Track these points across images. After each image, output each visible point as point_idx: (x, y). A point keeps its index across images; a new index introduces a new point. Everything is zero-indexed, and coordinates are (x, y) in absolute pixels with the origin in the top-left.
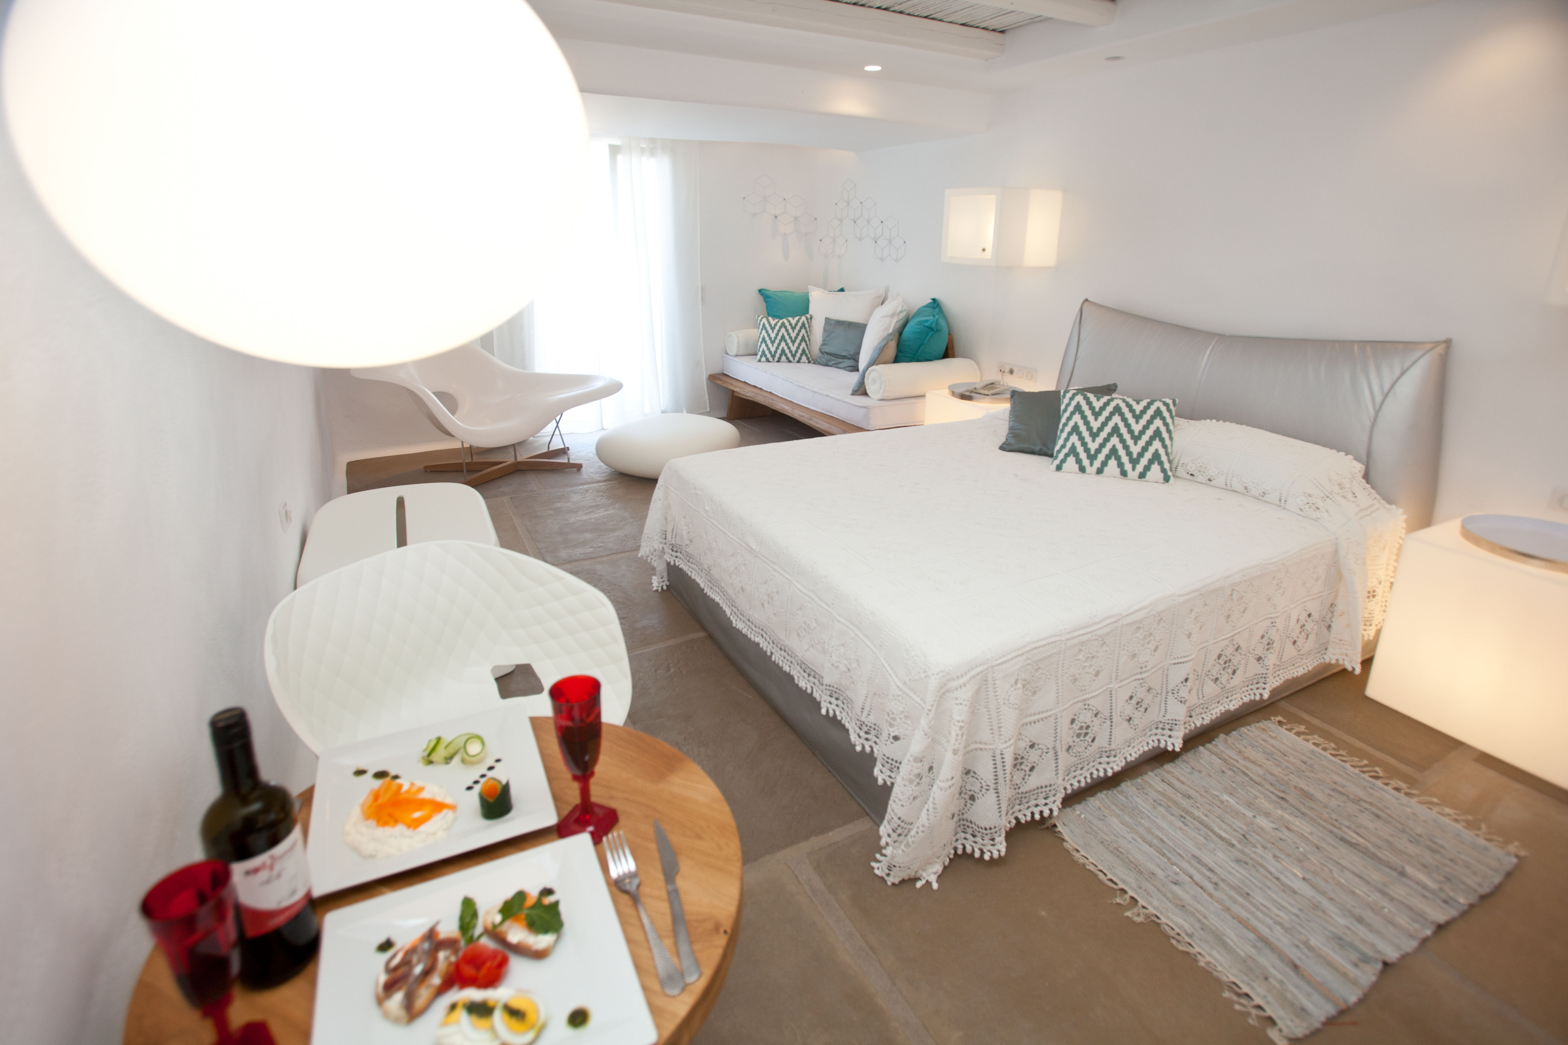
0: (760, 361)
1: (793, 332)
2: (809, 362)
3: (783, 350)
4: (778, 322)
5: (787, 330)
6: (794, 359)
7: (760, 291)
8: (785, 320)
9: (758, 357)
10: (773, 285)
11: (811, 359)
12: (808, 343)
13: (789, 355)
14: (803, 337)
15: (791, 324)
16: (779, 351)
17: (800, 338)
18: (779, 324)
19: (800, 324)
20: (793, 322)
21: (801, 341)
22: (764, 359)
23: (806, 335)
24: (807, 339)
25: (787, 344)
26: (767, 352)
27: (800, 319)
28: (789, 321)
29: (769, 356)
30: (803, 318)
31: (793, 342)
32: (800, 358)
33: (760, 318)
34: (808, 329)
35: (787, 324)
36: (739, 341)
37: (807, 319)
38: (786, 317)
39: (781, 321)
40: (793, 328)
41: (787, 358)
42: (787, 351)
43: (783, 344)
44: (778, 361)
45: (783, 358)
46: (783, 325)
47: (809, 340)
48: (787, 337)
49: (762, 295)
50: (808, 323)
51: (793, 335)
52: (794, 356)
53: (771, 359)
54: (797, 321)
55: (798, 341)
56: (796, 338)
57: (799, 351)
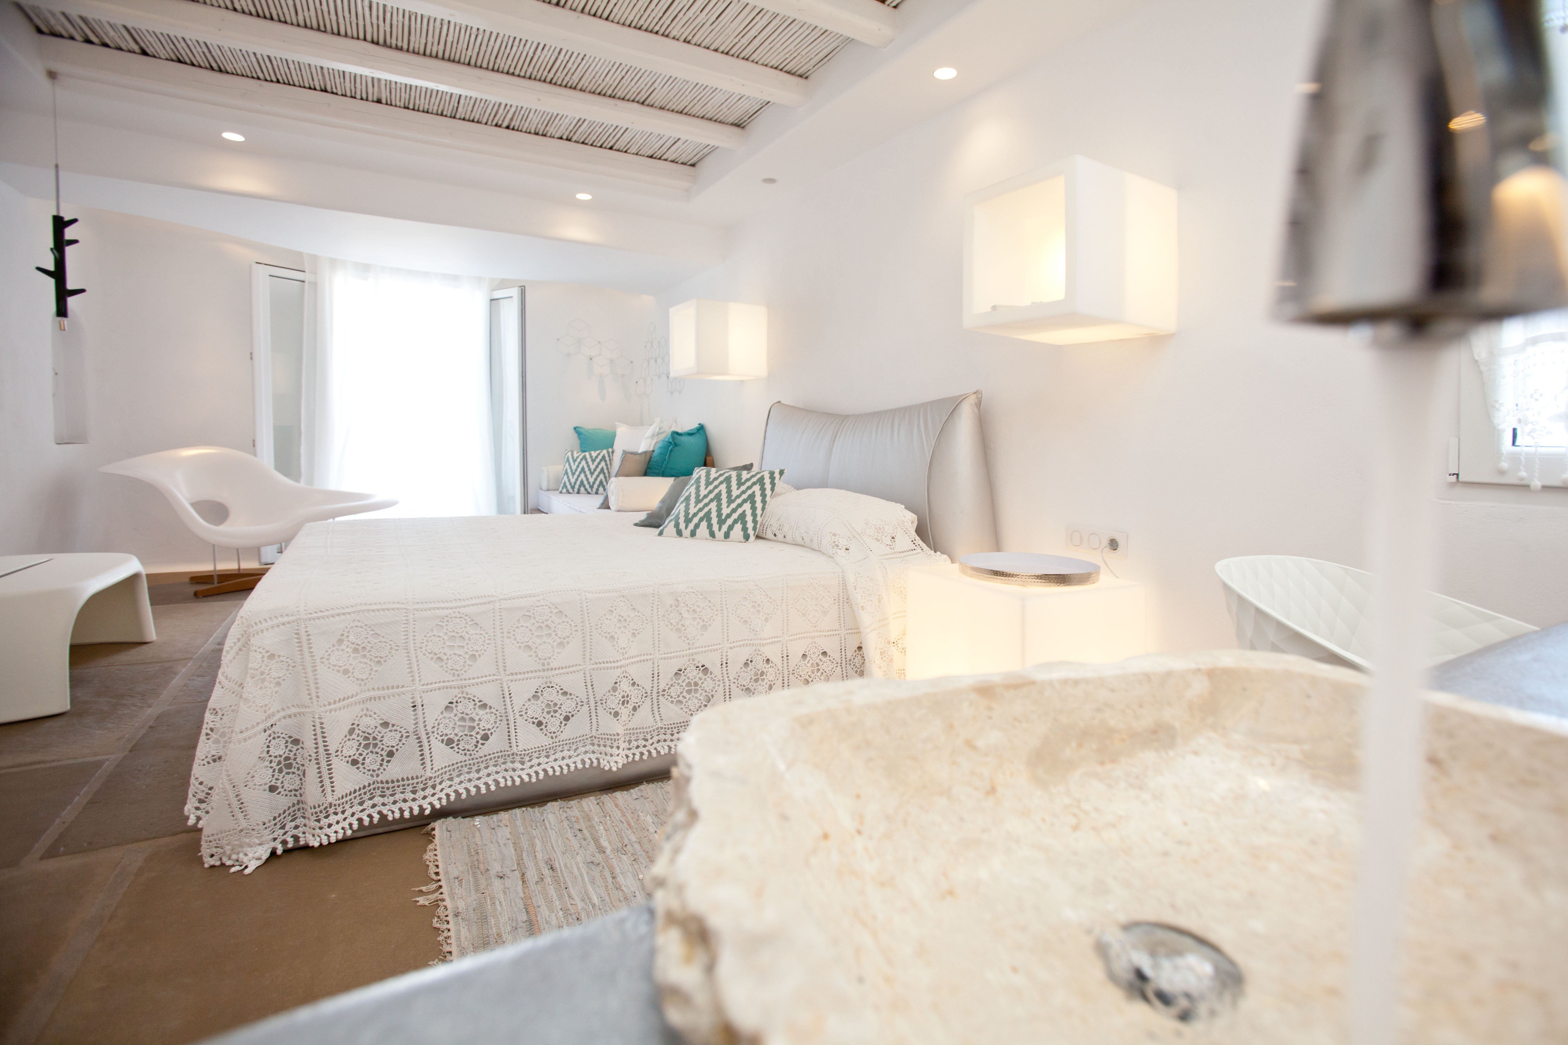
0: (561, 492)
1: (593, 464)
3: (582, 482)
4: (580, 455)
5: (587, 463)
6: (592, 491)
7: (575, 428)
8: (587, 454)
9: (561, 489)
10: (589, 423)
13: (587, 486)
14: (602, 470)
15: (591, 457)
16: (578, 483)
17: (598, 470)
18: (581, 457)
19: (600, 457)
21: (600, 473)
22: (564, 490)
23: (605, 468)
24: (606, 471)
25: (586, 476)
26: (568, 484)
27: (602, 452)
28: (590, 455)
29: (569, 487)
30: (605, 452)
31: (592, 474)
32: (597, 490)
33: (566, 452)
34: (608, 461)
35: (588, 456)
36: (548, 474)
37: (608, 453)
38: (589, 451)
39: (583, 454)
40: (593, 461)
41: (586, 490)
42: (586, 483)
43: (582, 476)
44: (578, 493)
45: (582, 489)
46: (585, 458)
48: (586, 469)
49: (577, 432)
50: (609, 456)
51: (593, 467)
52: (592, 487)
53: (571, 490)
54: (599, 454)
55: (596, 473)
56: (595, 470)
57: (597, 483)
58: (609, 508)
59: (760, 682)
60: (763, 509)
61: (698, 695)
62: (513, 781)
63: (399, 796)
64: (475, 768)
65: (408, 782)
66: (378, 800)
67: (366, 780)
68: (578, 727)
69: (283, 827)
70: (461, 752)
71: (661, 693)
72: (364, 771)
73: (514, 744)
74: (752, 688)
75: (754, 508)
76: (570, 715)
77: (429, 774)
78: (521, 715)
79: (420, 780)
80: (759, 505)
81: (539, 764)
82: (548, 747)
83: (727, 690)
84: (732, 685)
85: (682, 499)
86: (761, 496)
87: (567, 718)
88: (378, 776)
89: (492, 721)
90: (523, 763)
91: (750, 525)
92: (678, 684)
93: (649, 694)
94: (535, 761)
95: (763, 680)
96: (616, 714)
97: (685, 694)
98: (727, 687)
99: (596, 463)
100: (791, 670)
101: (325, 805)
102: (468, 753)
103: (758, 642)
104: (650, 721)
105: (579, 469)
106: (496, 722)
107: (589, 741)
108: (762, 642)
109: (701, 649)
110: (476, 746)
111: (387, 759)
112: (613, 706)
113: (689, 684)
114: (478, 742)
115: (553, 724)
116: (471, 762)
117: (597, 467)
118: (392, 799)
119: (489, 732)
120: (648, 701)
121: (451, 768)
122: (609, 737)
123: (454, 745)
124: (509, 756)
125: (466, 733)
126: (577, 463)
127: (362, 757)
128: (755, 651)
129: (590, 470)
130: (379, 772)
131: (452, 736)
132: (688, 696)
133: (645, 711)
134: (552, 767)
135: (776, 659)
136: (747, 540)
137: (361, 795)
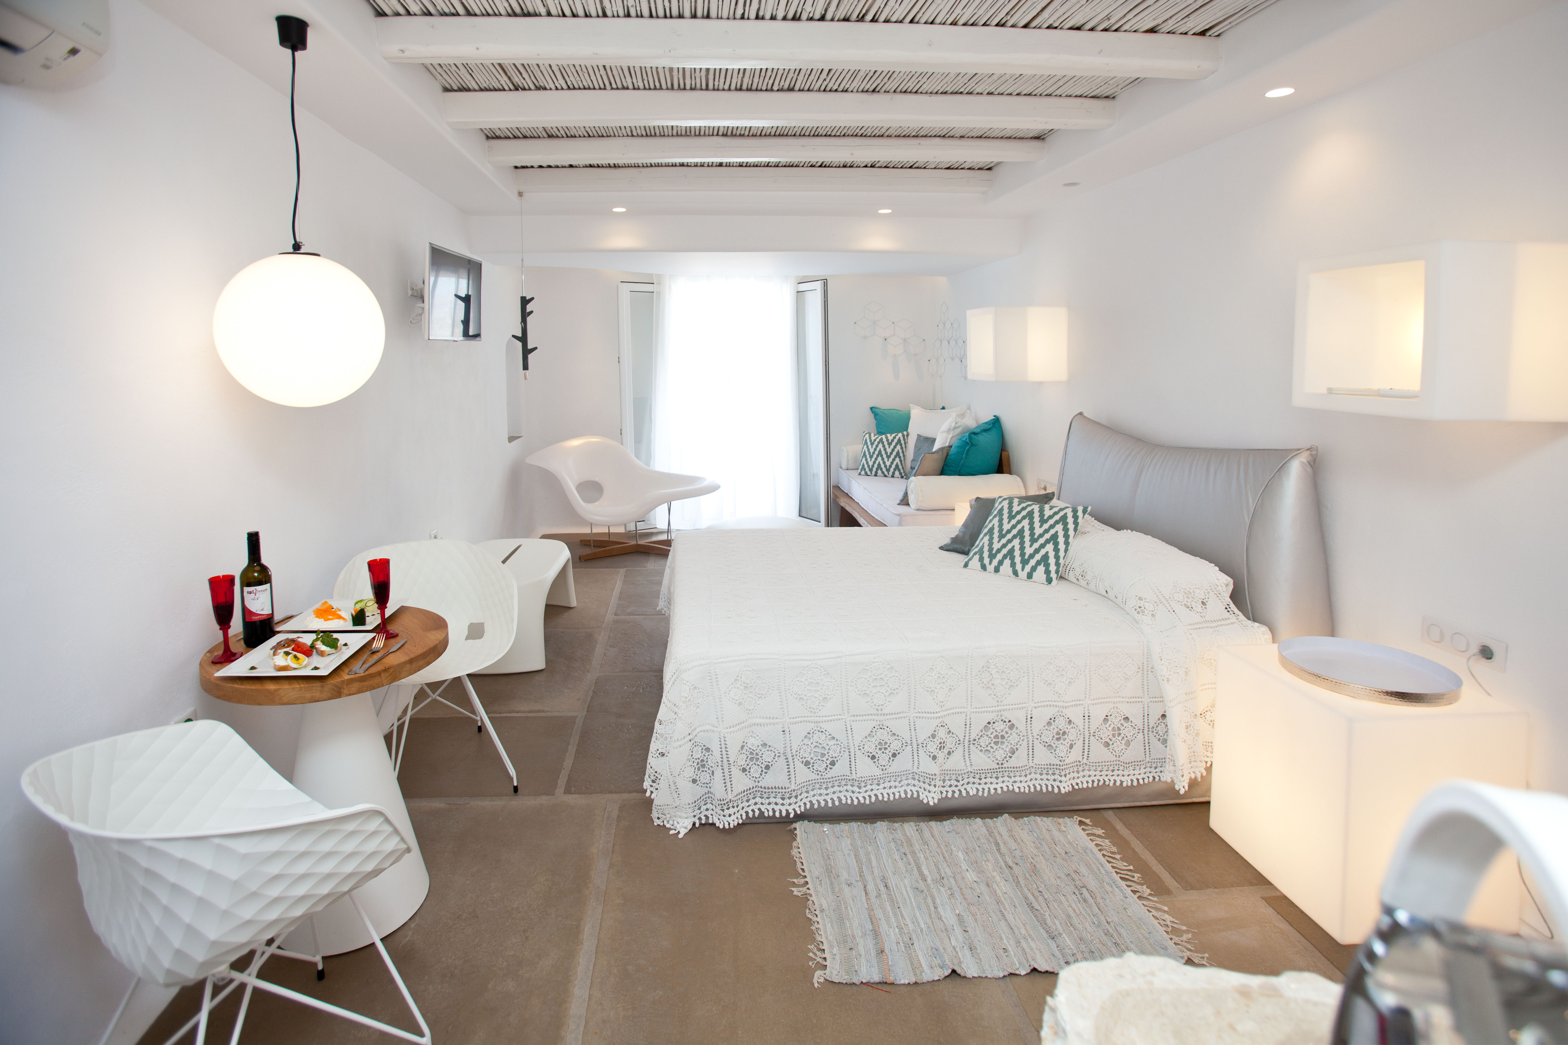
0: (860, 474)
1: (889, 447)
2: (902, 477)
3: (879, 465)
4: (877, 438)
5: (884, 446)
6: (888, 474)
7: (871, 408)
8: (884, 437)
9: (859, 470)
10: (884, 403)
11: (903, 475)
12: (902, 458)
13: (884, 470)
14: (898, 453)
15: (888, 440)
16: (876, 466)
17: (894, 453)
18: (878, 440)
19: (896, 441)
20: (890, 438)
21: (895, 457)
22: (863, 473)
23: (900, 451)
24: (901, 455)
25: (883, 459)
26: (866, 466)
27: (897, 435)
28: (887, 438)
29: (867, 470)
30: (900, 435)
31: (888, 457)
32: (894, 473)
33: (864, 434)
34: (903, 446)
35: (884, 440)
36: (848, 454)
37: (903, 436)
38: (885, 433)
39: (880, 437)
40: (890, 444)
41: (883, 472)
42: (882, 466)
43: (879, 459)
44: (876, 475)
46: (881, 441)
47: (904, 456)
48: (883, 453)
49: (873, 412)
50: (904, 439)
51: (889, 451)
52: (888, 470)
53: (869, 473)
54: (894, 438)
55: (892, 456)
56: (891, 453)
57: (893, 466)
58: (908, 505)
59: (1062, 741)
60: (1066, 550)
61: (1004, 747)
62: (852, 800)
63: (772, 800)
64: (824, 786)
65: (779, 790)
66: (758, 800)
67: (751, 784)
68: (903, 763)
69: (699, 809)
70: (815, 772)
71: (972, 742)
72: (749, 777)
73: (854, 772)
74: (1054, 746)
75: (1056, 550)
76: (897, 752)
77: (793, 787)
78: (860, 749)
79: (787, 790)
80: (1062, 546)
81: (872, 790)
82: (879, 777)
83: (1031, 745)
84: (1035, 740)
85: (986, 530)
86: (1064, 537)
87: (894, 755)
88: (759, 782)
89: (838, 751)
90: (860, 788)
91: (1053, 568)
92: (987, 735)
93: (962, 741)
94: (869, 787)
95: (1065, 739)
96: (934, 758)
97: (992, 745)
98: (1031, 742)
99: (892, 447)
100: (1092, 732)
101: (727, 801)
102: (820, 773)
103: (1061, 704)
104: (961, 766)
105: (877, 453)
106: (840, 752)
107: (910, 776)
108: (1065, 704)
109: (1008, 707)
110: (826, 769)
111: (764, 770)
112: (932, 750)
113: (996, 737)
114: (827, 766)
115: (884, 759)
116: (822, 781)
117: (893, 450)
118: (767, 801)
119: (835, 760)
120: (961, 747)
121: (808, 783)
122: (928, 775)
123: (810, 766)
124: (849, 780)
125: (819, 758)
126: (874, 446)
127: (748, 767)
128: (1058, 712)
129: (886, 453)
130: (760, 780)
131: (809, 759)
132: (995, 747)
133: (958, 755)
134: (882, 794)
135: (1078, 721)
136: (1050, 583)
137: (749, 794)
